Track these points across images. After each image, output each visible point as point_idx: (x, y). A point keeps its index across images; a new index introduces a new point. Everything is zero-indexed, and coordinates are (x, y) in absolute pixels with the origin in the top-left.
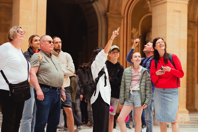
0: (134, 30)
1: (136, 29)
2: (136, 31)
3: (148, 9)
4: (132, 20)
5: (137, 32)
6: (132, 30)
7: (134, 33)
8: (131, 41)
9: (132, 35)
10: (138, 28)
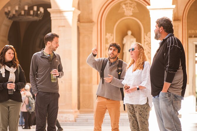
0: (108, 35)
1: (110, 34)
2: (110, 36)
3: (124, 13)
4: (106, 26)
5: (112, 37)
6: (106, 35)
7: (108, 38)
8: (106, 46)
9: (107, 40)
10: (112, 33)
